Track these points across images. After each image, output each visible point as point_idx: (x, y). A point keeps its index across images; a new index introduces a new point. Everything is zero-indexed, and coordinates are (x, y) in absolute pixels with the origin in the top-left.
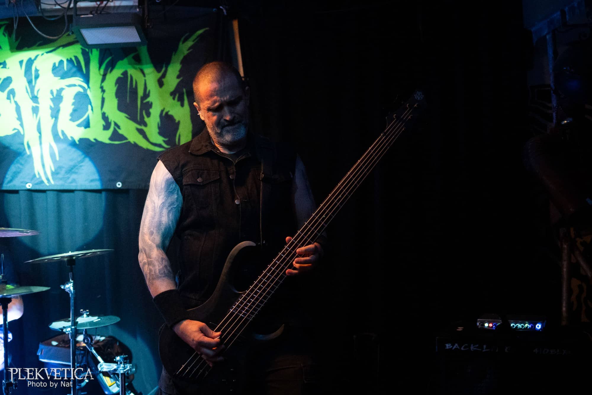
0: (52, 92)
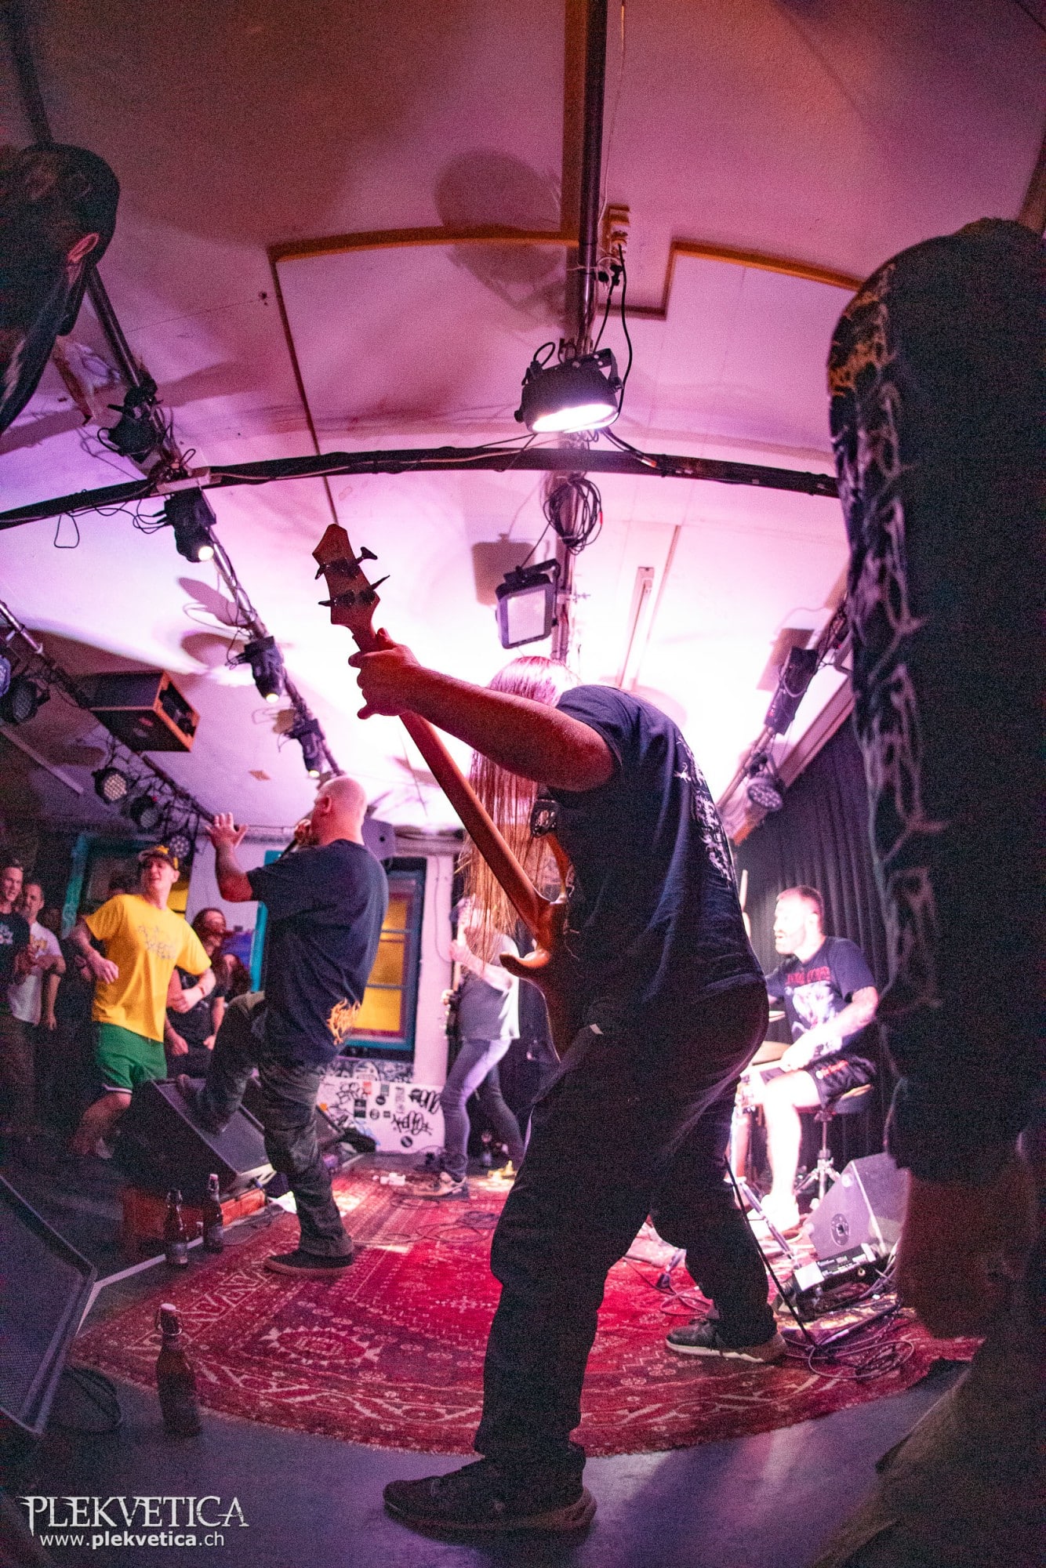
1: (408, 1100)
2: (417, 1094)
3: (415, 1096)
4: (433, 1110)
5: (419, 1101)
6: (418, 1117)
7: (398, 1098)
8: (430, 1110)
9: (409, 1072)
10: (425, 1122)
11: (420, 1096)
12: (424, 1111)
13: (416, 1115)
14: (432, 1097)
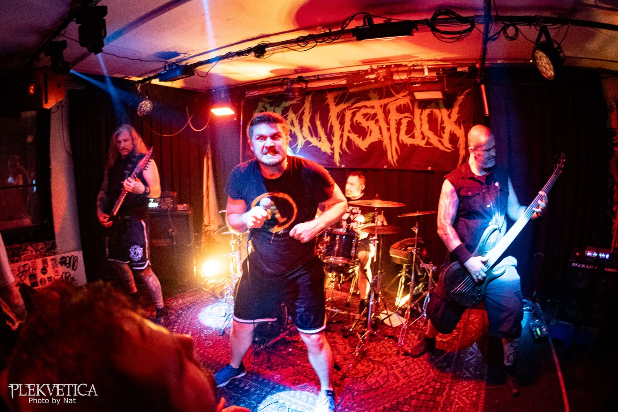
0: (396, 120)
1: (59, 265)
2: (63, 260)
3: (63, 262)
4: (75, 268)
5: (66, 265)
6: (68, 274)
7: (54, 266)
8: (73, 269)
9: (54, 246)
10: (72, 277)
11: (66, 261)
12: (70, 270)
13: (66, 274)
14: (72, 259)
